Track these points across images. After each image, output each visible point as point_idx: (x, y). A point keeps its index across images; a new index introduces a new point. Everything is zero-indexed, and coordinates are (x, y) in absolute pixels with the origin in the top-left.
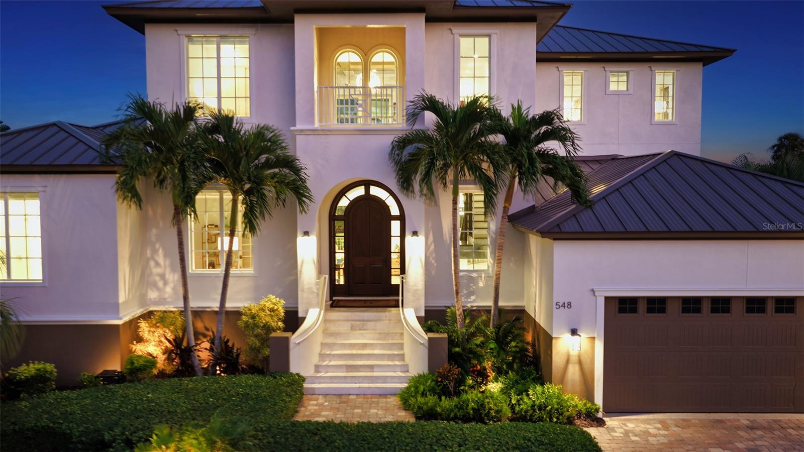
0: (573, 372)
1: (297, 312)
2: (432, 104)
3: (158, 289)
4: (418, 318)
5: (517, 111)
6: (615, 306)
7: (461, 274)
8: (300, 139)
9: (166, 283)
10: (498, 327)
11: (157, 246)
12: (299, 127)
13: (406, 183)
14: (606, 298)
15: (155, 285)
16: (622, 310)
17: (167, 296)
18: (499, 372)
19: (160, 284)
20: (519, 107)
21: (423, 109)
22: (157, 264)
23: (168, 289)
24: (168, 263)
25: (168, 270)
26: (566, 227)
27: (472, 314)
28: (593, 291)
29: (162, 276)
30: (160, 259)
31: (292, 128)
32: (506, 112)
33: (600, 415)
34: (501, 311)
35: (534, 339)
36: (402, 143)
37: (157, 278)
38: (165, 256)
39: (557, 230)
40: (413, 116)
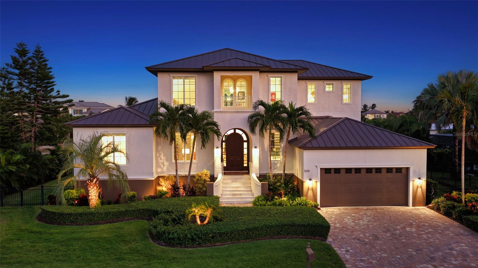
0: (310, 193)
1: (214, 176)
2: (262, 103)
3: (161, 168)
4: (257, 177)
5: (291, 105)
6: (324, 171)
7: (272, 162)
8: (215, 114)
9: (164, 166)
10: (285, 180)
11: (161, 152)
12: (215, 110)
13: (253, 130)
14: (321, 168)
15: (160, 167)
16: (326, 173)
17: (164, 170)
18: (286, 195)
19: (162, 166)
20: (292, 103)
21: (259, 105)
22: (161, 159)
23: (165, 168)
24: (165, 158)
25: (165, 161)
26: (307, 146)
27: (275, 176)
28: (316, 166)
29: (163, 163)
30: (162, 157)
31: (213, 111)
32: (287, 106)
33: (319, 207)
34: (286, 175)
35: (297, 184)
36: (251, 117)
37: (161, 164)
38: (164, 156)
39: (304, 146)
40: (255, 107)
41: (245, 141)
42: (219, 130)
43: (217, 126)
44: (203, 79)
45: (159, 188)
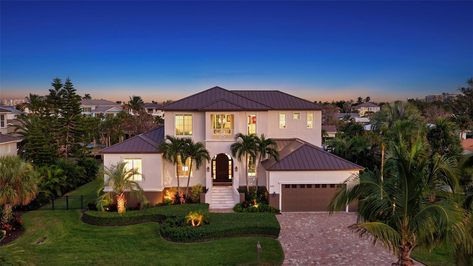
1: (206, 187)
2: (241, 135)
3: (167, 182)
4: (237, 189)
6: (285, 186)
7: (248, 177)
8: (207, 143)
9: (169, 180)
10: (258, 191)
11: (167, 170)
12: (207, 140)
13: (234, 155)
14: (282, 185)
15: (166, 180)
16: (286, 187)
17: (169, 183)
18: (257, 202)
19: (168, 180)
20: (263, 135)
21: (239, 136)
22: (167, 175)
23: (170, 181)
24: (170, 175)
25: (170, 177)
26: (272, 169)
27: (251, 188)
28: (279, 183)
29: (168, 178)
30: (168, 174)
31: (205, 141)
32: (259, 137)
33: (281, 212)
34: (258, 187)
36: (233, 146)
37: (167, 179)
38: (169, 173)
39: (270, 169)
40: (236, 138)
41: (230, 160)
42: (209, 155)
43: (208, 153)
44: (197, 116)
45: (166, 197)
